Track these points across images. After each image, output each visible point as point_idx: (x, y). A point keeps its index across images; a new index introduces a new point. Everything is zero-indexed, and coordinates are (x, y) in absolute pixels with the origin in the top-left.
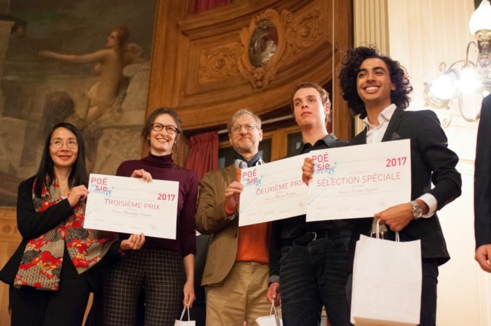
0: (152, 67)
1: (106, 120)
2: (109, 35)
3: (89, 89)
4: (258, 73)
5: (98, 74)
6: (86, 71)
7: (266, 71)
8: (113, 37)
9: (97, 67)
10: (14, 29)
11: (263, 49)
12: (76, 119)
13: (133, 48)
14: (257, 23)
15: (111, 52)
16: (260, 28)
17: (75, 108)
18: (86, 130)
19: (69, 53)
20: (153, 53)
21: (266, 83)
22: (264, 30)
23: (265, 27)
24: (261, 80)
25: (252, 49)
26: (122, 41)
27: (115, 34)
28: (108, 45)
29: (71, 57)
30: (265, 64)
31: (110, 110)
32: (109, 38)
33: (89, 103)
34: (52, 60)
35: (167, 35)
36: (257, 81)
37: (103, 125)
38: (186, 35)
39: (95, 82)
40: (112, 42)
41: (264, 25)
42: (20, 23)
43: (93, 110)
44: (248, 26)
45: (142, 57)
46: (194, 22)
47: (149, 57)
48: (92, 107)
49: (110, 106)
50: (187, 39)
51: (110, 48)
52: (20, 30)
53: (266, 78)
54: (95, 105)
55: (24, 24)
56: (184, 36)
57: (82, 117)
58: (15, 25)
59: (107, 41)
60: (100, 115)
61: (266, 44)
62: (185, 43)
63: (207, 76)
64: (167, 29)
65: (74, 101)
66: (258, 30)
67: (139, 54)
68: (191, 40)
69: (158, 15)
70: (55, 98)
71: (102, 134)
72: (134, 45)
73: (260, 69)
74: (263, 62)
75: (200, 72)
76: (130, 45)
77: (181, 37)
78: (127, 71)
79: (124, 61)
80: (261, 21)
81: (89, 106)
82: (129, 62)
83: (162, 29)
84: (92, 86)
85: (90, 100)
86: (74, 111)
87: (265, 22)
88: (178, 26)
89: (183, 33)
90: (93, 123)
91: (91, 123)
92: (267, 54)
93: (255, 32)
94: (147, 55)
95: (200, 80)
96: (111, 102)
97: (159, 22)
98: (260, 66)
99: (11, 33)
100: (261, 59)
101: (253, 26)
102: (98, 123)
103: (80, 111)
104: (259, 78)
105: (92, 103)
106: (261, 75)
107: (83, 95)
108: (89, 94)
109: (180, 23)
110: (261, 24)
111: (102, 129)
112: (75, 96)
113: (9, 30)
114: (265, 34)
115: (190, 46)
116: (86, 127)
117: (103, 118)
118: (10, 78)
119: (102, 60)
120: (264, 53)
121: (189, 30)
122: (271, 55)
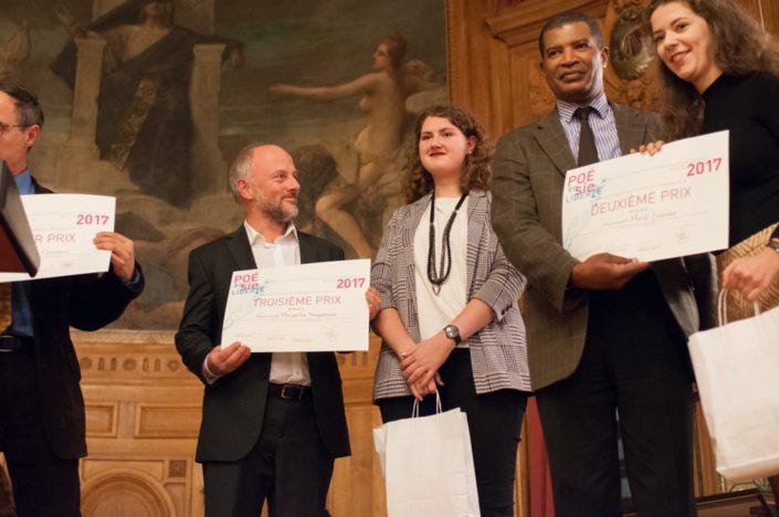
0: (451, 94)
1: (389, 183)
2: (375, 50)
3: (355, 137)
4: (634, 88)
5: (366, 113)
6: (346, 109)
7: (646, 84)
8: (382, 54)
9: (363, 102)
10: (226, 56)
11: (636, 50)
12: (342, 186)
13: (416, 67)
14: (618, 11)
15: (383, 77)
16: (625, 18)
17: (338, 170)
18: (360, 201)
19: (316, 84)
20: (450, 72)
21: (648, 103)
22: (633, 20)
23: (634, 17)
24: (640, 100)
25: (616, 52)
26: (397, 59)
27: (383, 48)
28: (375, 66)
29: (319, 91)
30: (641, 74)
31: (392, 167)
32: (375, 56)
33: (359, 159)
34: (291, 97)
35: (469, 42)
36: (634, 101)
37: (385, 191)
38: (501, 40)
39: (365, 126)
40: (380, 60)
41: (631, 12)
42: (233, 46)
43: (367, 170)
44: (603, 16)
45: (433, 79)
46: (511, 18)
47: (445, 79)
48: (365, 164)
49: (394, 160)
50: (502, 46)
51: (380, 70)
52: (235, 56)
53: (648, 94)
54: (369, 161)
55: (240, 46)
56: (497, 41)
57: (350, 181)
58: (226, 48)
59: (374, 60)
60: (380, 176)
61: (640, 42)
62: (499, 52)
63: (545, 101)
64: (468, 33)
65: (335, 157)
66: (622, 22)
67: (427, 75)
68: (509, 47)
69: (448, 12)
70: (303, 157)
71: (386, 206)
72: (419, 62)
73: (637, 82)
74: (638, 70)
75: (532, 95)
76: (412, 63)
77: (494, 43)
78: (414, 104)
79: (404, 90)
80: (626, 6)
81: (360, 165)
82: (414, 90)
83: (459, 33)
84: (359, 132)
85: (359, 155)
86: (337, 174)
87: (633, 7)
88: (486, 26)
89: (496, 37)
90: (371, 190)
91: (366, 190)
92: (644, 58)
93: (617, 25)
94: (441, 76)
95: (533, 106)
96: (394, 154)
97: (452, 24)
98: (635, 78)
99: (222, 63)
100: (635, 66)
101: (611, 16)
102: (378, 189)
103: (346, 173)
104: (636, 96)
105: (363, 157)
106: (639, 92)
107: (348, 147)
108: (356, 144)
109: (490, 22)
110: (626, 12)
111: (385, 197)
112: (335, 150)
113: (219, 59)
114: (637, 27)
115: (510, 57)
116: (360, 196)
117: (383, 180)
118: (230, 132)
119: (369, 91)
120: (639, 57)
121: (506, 31)
122: (649, 59)
